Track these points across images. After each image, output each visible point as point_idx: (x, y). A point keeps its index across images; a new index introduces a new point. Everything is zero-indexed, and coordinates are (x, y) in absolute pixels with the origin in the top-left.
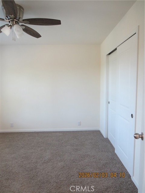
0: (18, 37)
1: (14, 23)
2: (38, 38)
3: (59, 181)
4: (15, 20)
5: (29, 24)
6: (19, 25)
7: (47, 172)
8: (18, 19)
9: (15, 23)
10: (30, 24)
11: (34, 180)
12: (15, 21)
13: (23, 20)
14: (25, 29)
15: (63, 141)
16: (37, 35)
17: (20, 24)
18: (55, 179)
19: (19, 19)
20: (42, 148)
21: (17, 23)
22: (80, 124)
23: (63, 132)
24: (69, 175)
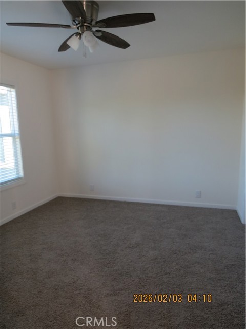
0: (91, 51)
1: (84, 29)
2: (125, 48)
3: (144, 276)
4: (85, 24)
5: (106, 27)
6: (92, 31)
7: (130, 261)
8: (89, 22)
9: (86, 28)
10: (108, 26)
11: (108, 268)
12: (86, 26)
13: (97, 22)
14: (102, 36)
15: (165, 220)
16: (122, 44)
17: (94, 29)
18: (138, 272)
19: (91, 22)
20: (129, 226)
21: (89, 28)
22: (199, 195)
23: (168, 205)
24: (161, 272)
